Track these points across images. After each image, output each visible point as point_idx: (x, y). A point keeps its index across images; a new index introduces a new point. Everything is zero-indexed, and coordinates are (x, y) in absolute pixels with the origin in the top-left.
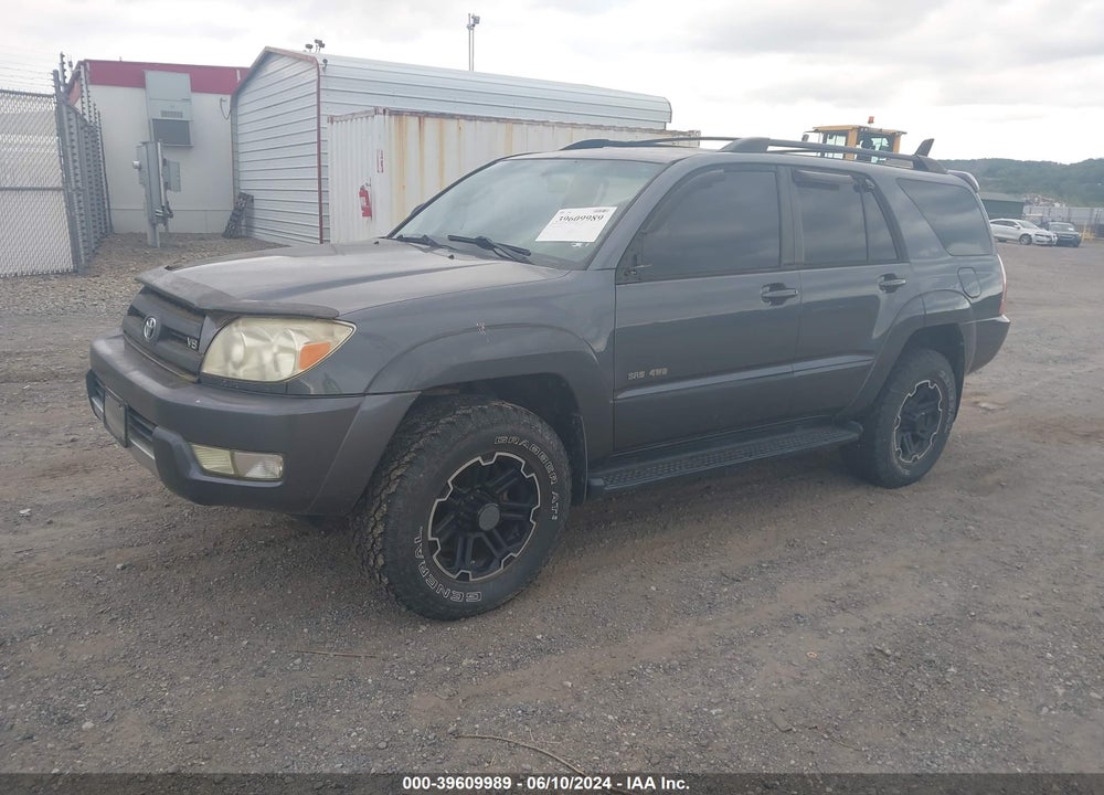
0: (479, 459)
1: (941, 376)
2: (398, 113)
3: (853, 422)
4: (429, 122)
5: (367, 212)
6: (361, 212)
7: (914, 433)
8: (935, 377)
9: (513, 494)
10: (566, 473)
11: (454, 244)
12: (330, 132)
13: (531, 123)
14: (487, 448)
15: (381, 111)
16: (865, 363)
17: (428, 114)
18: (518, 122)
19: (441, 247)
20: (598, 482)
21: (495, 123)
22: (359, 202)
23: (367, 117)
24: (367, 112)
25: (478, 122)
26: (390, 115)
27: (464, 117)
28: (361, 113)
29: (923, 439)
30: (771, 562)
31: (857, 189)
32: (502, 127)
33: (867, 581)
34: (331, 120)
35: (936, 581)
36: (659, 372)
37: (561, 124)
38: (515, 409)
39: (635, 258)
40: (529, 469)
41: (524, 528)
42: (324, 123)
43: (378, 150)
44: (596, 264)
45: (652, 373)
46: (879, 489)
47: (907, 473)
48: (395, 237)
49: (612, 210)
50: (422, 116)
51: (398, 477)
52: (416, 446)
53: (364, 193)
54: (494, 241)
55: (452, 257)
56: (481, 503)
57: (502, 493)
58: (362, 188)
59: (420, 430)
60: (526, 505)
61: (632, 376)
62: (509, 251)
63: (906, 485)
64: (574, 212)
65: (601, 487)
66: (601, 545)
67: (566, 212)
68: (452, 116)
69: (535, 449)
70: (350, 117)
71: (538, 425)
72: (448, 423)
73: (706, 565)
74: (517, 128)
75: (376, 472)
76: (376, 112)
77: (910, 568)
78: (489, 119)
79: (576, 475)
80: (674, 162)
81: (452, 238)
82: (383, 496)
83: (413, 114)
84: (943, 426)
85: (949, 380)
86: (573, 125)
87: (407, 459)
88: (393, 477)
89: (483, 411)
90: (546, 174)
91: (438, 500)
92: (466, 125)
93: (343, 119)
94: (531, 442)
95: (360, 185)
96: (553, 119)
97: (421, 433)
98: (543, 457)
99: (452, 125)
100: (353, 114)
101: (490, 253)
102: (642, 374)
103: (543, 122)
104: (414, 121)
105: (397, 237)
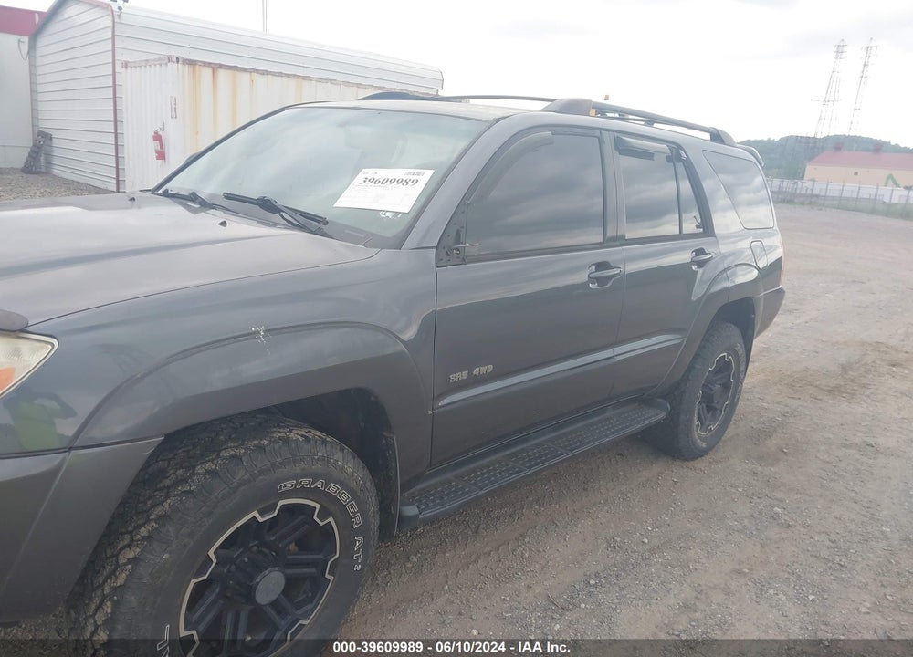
0: (255, 514)
1: (736, 349)
2: (191, 63)
3: (661, 400)
4: (222, 74)
5: (161, 155)
6: (155, 155)
7: (710, 405)
8: (732, 351)
9: (303, 545)
10: (373, 507)
11: (231, 204)
12: (124, 76)
13: (320, 80)
14: (265, 498)
15: (175, 60)
16: (676, 342)
17: (221, 66)
18: (308, 78)
19: (213, 207)
20: (411, 510)
21: (285, 79)
22: (155, 145)
23: (161, 65)
24: (160, 59)
25: (270, 76)
26: (184, 64)
27: (257, 71)
28: (155, 60)
29: (716, 409)
30: (597, 575)
31: (669, 159)
32: (293, 82)
33: (703, 596)
34: (126, 65)
35: (772, 592)
36: (483, 369)
37: (347, 84)
38: (307, 440)
39: (458, 233)
40: (323, 515)
41: (318, 584)
42: (119, 69)
43: (171, 97)
44: (412, 241)
45: (476, 371)
46: (677, 462)
47: (704, 445)
48: (160, 191)
49: (429, 173)
50: (216, 67)
51: (130, 561)
52: (158, 511)
53: (157, 137)
54: (281, 203)
55: (224, 224)
56: (259, 568)
57: (288, 545)
58: (156, 133)
59: (167, 482)
60: (321, 556)
61: (454, 377)
62: (300, 218)
63: (701, 456)
64: (382, 173)
65: (415, 517)
66: (409, 565)
67: (369, 172)
68: (244, 70)
69: (333, 488)
70: (144, 64)
71: (338, 456)
72: (208, 472)
73: (529, 587)
74: (306, 84)
75: (98, 550)
76: (169, 59)
77: (739, 572)
78: (280, 74)
79: (386, 507)
80: (498, 120)
81: (228, 197)
82: (107, 590)
83: (209, 64)
84: (734, 397)
85: (742, 352)
86: (359, 85)
87: (144, 532)
88: (122, 560)
89: (261, 448)
90: (343, 125)
91: (193, 582)
92: (256, 77)
93: (138, 65)
94: (328, 480)
95: (155, 129)
96: (340, 78)
97: (168, 488)
98: (345, 497)
99: (245, 77)
100: (147, 61)
101: (276, 218)
102: (465, 374)
103: (331, 80)
104: (207, 72)
105: (162, 192)
